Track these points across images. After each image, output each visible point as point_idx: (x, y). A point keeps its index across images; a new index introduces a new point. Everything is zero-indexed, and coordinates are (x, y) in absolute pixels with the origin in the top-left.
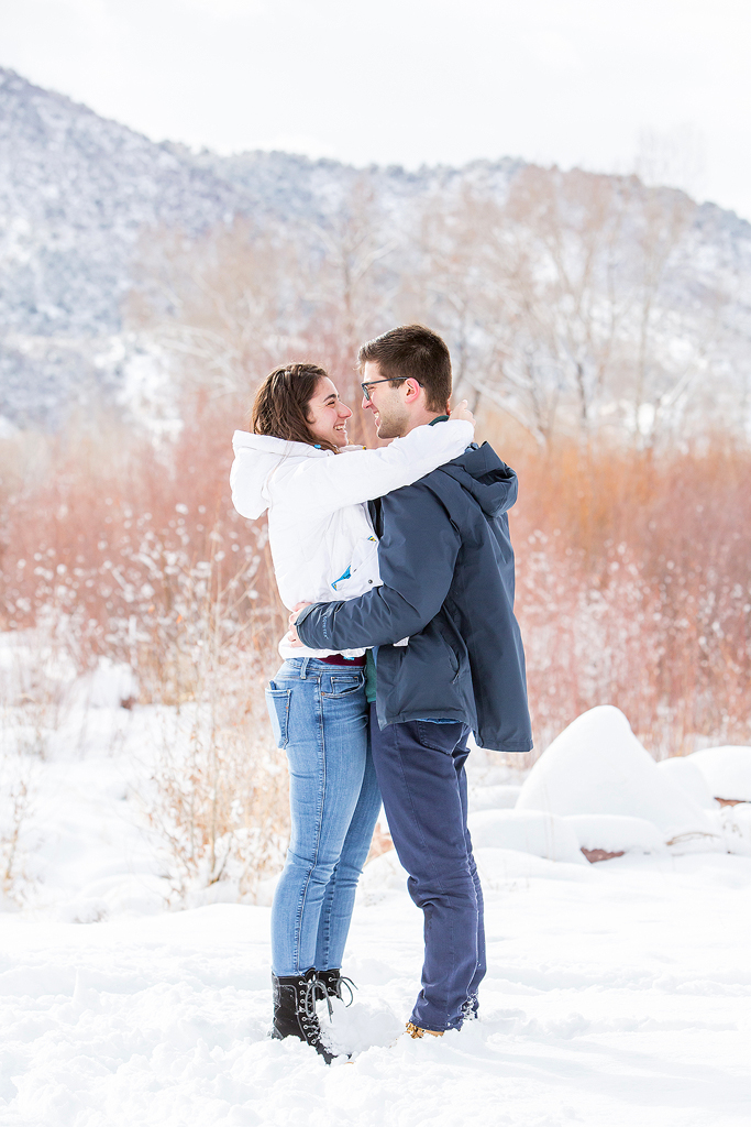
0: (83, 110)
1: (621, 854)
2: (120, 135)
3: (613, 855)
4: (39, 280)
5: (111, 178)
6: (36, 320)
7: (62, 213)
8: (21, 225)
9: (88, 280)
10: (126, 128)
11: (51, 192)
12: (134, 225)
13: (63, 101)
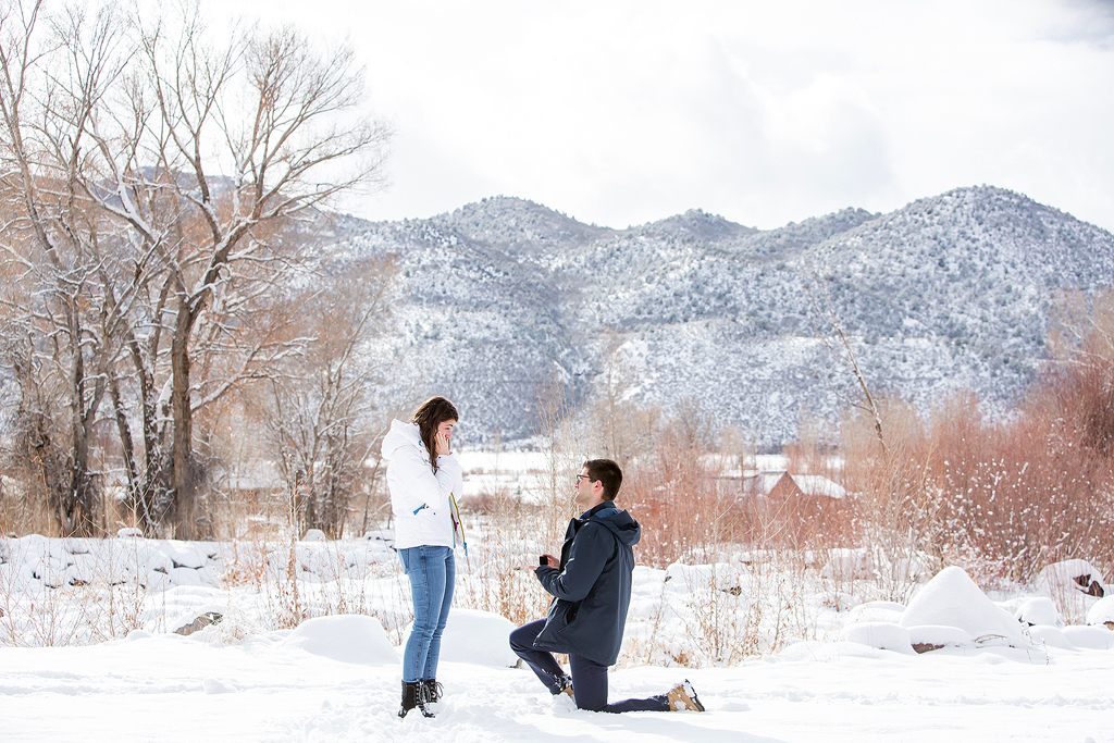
0: (1068, 217)
1: (942, 646)
2: (1090, 231)
3: (937, 647)
4: (1043, 324)
5: (1086, 259)
6: (1042, 348)
7: (1056, 281)
8: (1031, 290)
9: (1073, 323)
10: (1094, 227)
11: (1050, 269)
12: (1100, 287)
13: (1056, 213)
